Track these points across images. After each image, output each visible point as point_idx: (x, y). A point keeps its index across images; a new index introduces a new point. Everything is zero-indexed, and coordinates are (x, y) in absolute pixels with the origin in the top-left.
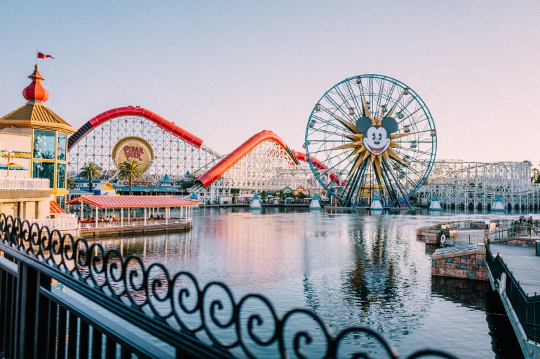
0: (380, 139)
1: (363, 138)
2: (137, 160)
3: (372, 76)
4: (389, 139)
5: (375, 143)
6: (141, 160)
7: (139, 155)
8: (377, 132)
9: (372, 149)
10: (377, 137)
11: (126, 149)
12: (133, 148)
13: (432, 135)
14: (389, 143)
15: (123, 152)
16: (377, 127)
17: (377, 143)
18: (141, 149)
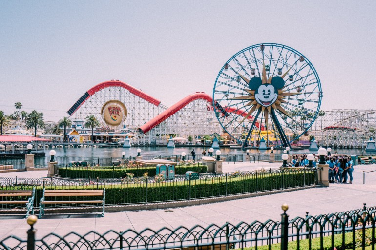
0: (269, 94)
1: (255, 94)
2: (117, 115)
3: (273, 45)
4: (276, 94)
5: (265, 97)
6: (119, 115)
7: (118, 113)
8: (266, 88)
9: (262, 102)
10: (267, 92)
11: (110, 108)
12: (114, 108)
13: (320, 97)
14: (276, 97)
15: (108, 110)
16: (266, 85)
17: (266, 97)
18: (119, 109)
